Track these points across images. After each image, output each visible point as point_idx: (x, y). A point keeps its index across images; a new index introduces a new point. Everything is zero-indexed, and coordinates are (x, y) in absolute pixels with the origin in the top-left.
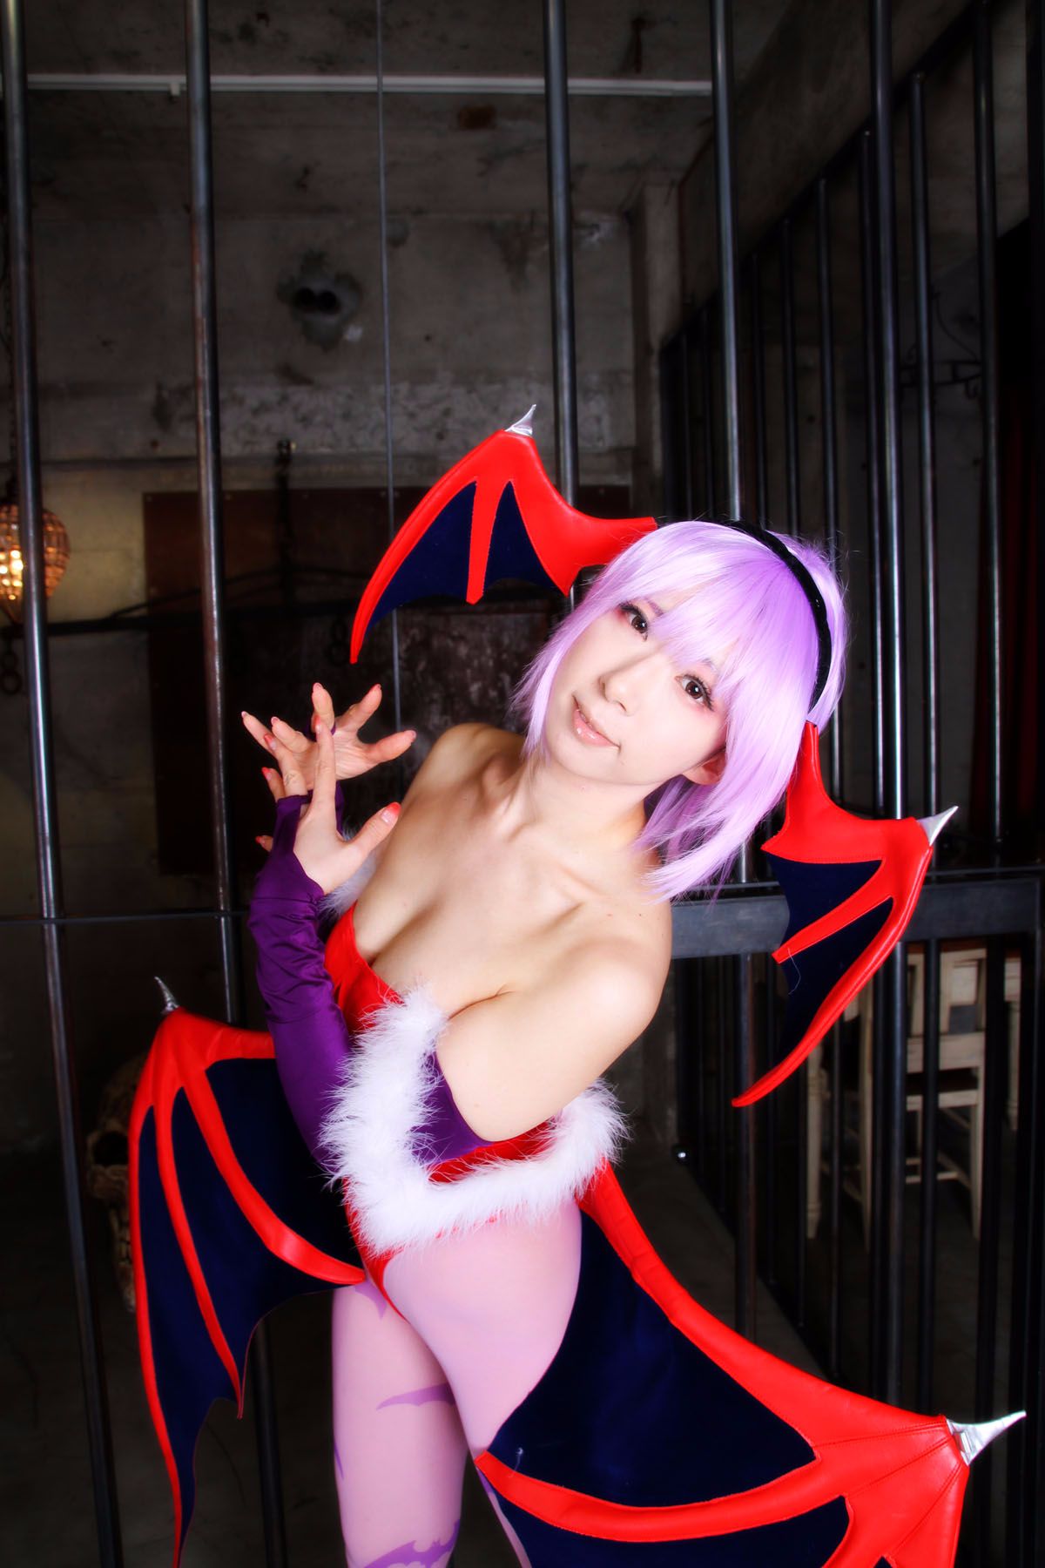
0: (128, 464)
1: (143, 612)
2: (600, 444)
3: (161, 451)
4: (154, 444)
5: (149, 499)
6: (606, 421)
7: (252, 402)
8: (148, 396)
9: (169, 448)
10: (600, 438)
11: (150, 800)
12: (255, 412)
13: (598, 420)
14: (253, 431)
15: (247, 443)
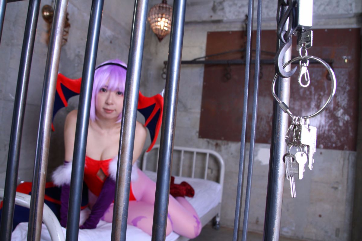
0: (204, 22)
1: (203, 59)
2: (351, 12)
3: (213, 19)
4: (211, 17)
5: (209, 34)
6: (354, 5)
7: (239, 5)
8: (211, 5)
9: (215, 18)
10: (351, 10)
11: (199, 116)
12: (240, 7)
13: (351, 5)
14: (239, 12)
15: (237, 16)
